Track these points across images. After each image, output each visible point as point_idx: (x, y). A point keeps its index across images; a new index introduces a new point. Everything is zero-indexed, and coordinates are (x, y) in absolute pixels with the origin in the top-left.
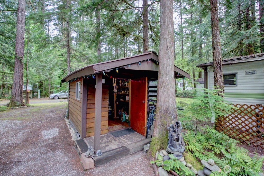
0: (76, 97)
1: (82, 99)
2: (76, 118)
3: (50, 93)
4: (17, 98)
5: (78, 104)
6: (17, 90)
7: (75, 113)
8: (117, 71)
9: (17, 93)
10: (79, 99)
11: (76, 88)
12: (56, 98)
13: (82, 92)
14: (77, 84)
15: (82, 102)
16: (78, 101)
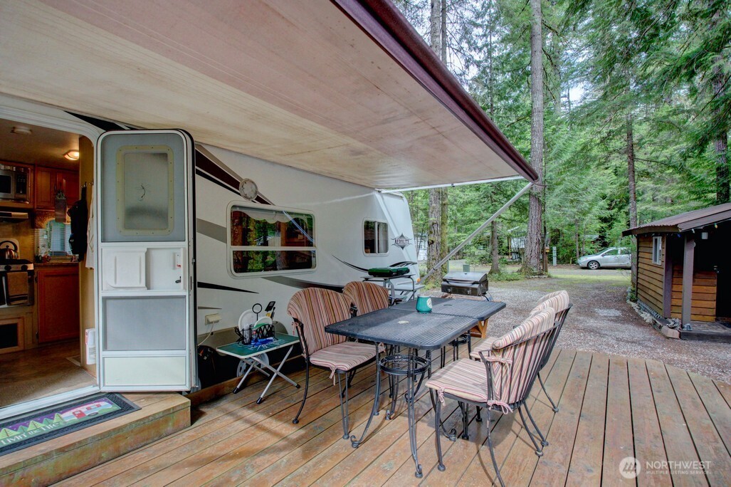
0: (653, 260)
1: (664, 263)
2: (653, 294)
3: (578, 253)
4: (532, 261)
5: (658, 270)
6: (534, 248)
7: (652, 287)
8: (716, 226)
9: (533, 253)
10: (659, 263)
11: (654, 246)
12: (594, 266)
13: (664, 253)
14: (656, 240)
15: (664, 267)
16: (657, 267)
